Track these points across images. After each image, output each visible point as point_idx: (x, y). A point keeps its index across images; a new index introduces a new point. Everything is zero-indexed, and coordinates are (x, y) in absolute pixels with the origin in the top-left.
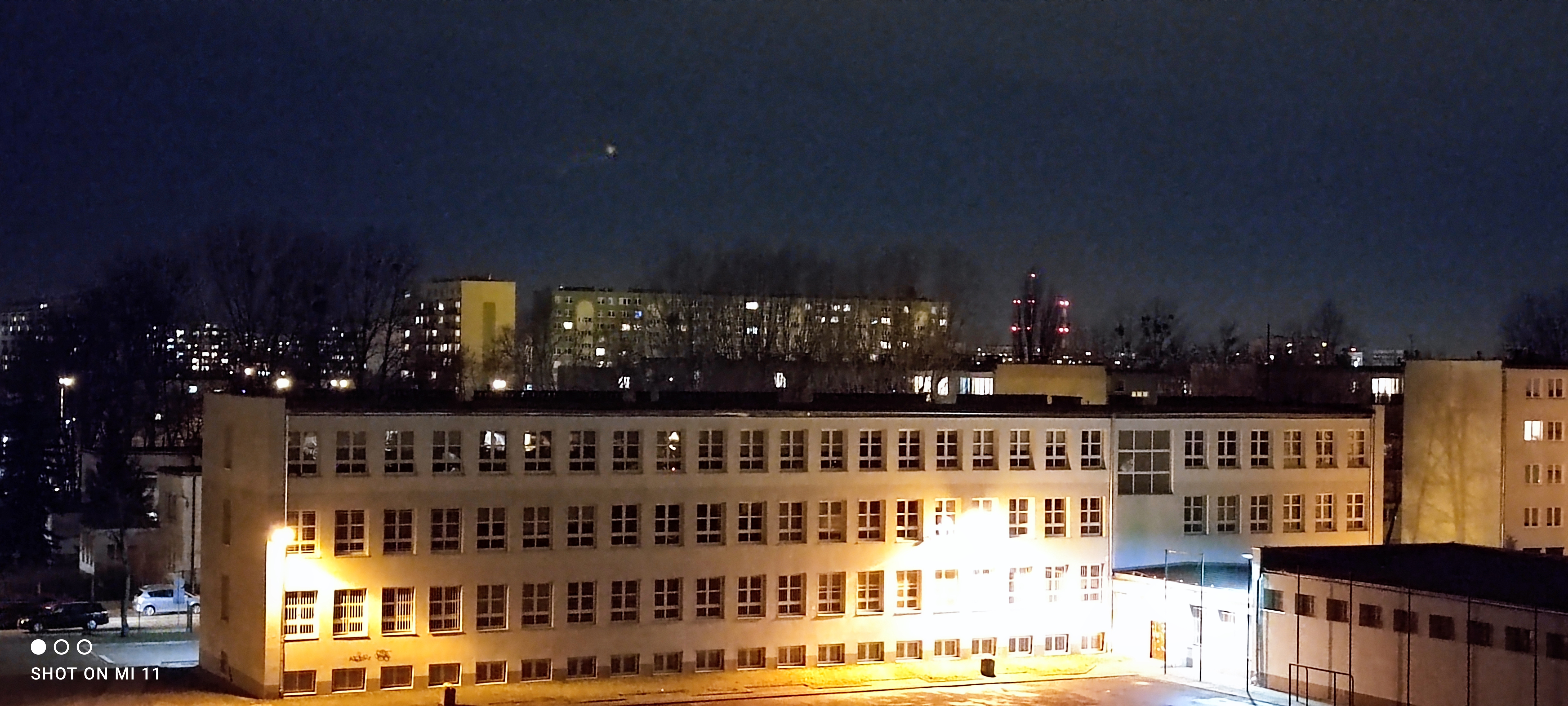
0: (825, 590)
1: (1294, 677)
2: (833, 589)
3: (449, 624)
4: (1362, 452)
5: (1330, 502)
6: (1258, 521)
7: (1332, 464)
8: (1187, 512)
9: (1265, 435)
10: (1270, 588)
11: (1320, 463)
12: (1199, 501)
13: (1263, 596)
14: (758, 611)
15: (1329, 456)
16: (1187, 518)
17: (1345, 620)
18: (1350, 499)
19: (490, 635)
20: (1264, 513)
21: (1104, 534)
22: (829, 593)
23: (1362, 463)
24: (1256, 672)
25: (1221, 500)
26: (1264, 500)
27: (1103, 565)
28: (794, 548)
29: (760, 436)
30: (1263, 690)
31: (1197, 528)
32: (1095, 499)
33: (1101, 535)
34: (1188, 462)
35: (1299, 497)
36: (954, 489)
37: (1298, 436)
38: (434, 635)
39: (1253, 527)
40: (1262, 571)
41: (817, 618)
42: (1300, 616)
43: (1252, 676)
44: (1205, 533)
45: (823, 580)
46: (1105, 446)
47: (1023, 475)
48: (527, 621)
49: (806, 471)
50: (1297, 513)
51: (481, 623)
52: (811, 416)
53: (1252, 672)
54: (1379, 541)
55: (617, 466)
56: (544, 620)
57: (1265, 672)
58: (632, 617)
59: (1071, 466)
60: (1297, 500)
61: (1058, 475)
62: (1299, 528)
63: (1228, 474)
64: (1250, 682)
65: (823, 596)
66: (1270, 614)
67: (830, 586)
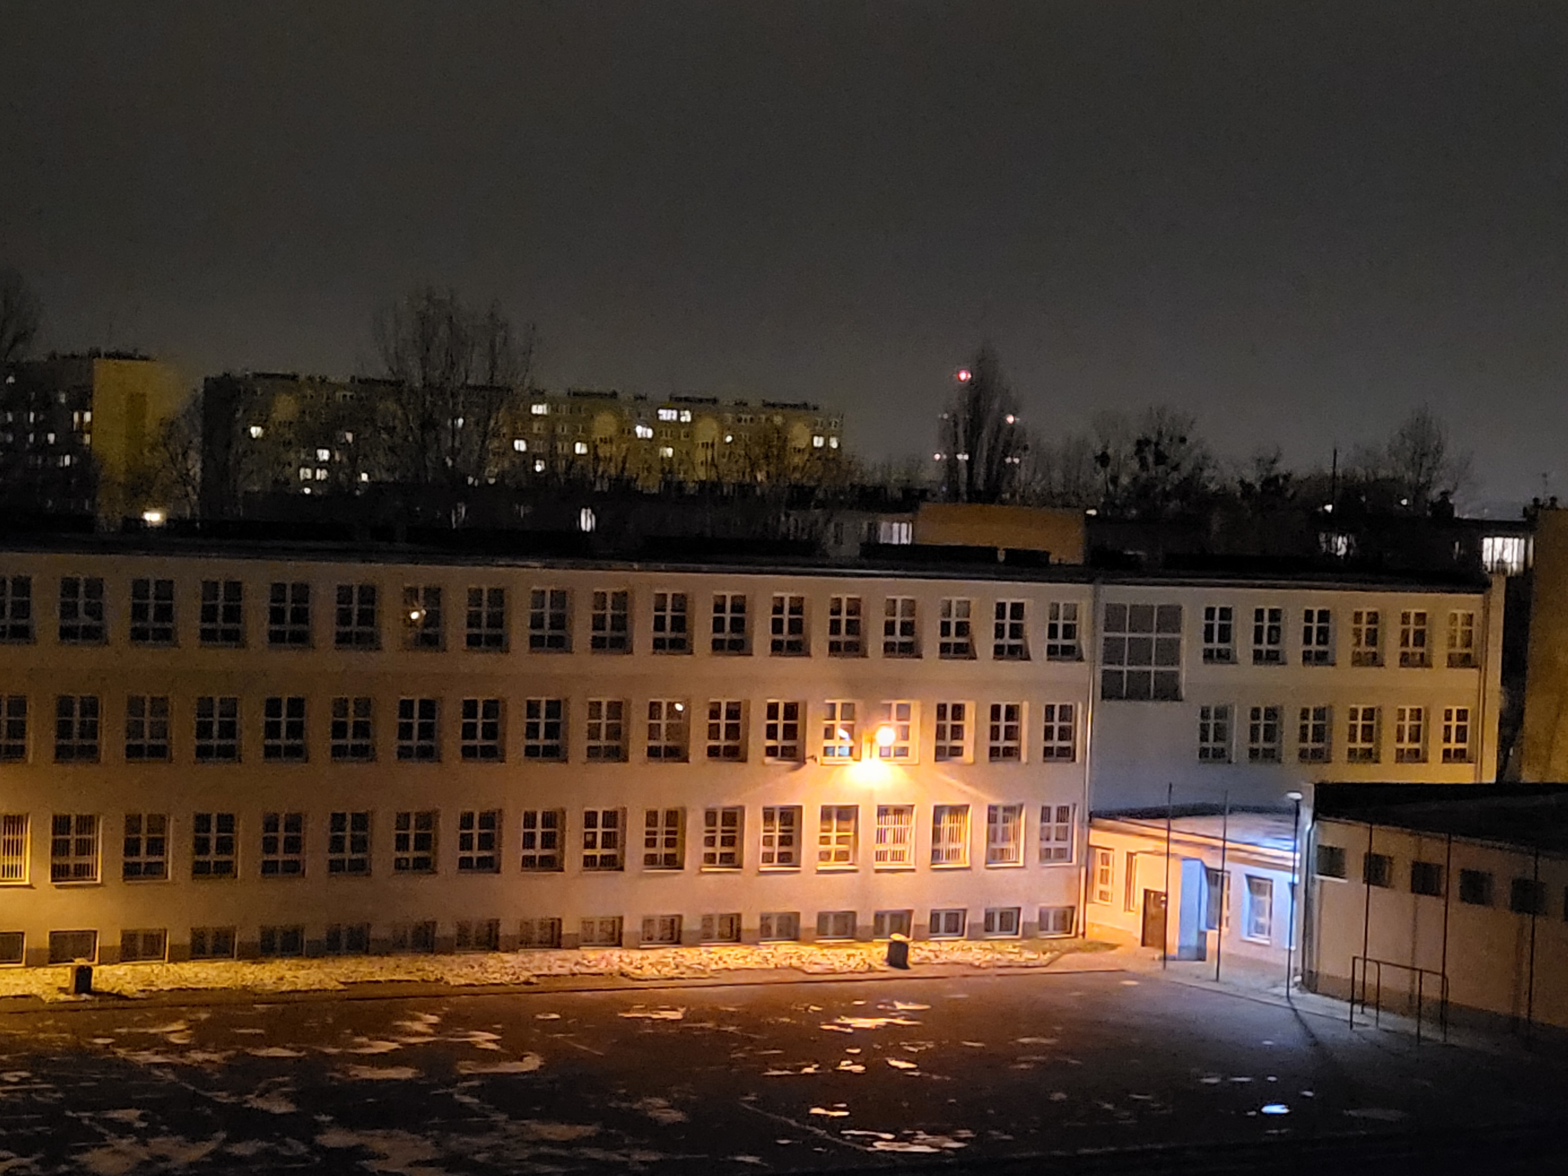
0: (655, 833)
1: (1358, 978)
2: (667, 833)
3: (83, 871)
4: (1468, 644)
5: (1419, 719)
6: (1310, 745)
7: (1424, 662)
8: (1204, 729)
9: (1324, 616)
10: (1328, 844)
11: (1405, 660)
12: (1222, 713)
13: (1315, 855)
14: (551, 864)
15: (1419, 650)
16: (1204, 738)
17: (1437, 894)
18: (1448, 716)
19: (143, 888)
20: (1320, 734)
21: (1078, 759)
22: (661, 838)
23: (1466, 661)
24: (1300, 970)
25: (1255, 713)
26: (1320, 713)
27: (1075, 805)
28: (609, 769)
29: (560, 598)
30: (1310, 996)
31: (1219, 755)
32: (1066, 706)
33: (1074, 760)
34: (1208, 656)
35: (1372, 710)
36: (854, 686)
37: (1374, 618)
38: (58, 887)
39: (1303, 754)
40: (1315, 818)
41: (641, 876)
42: (1371, 887)
43: (1295, 975)
44: (1230, 762)
45: (652, 818)
46: (1084, 625)
47: (958, 667)
48: (200, 870)
49: (630, 652)
50: (1368, 733)
51: (131, 871)
52: (639, 570)
53: (1296, 969)
54: (1490, 778)
55: (343, 639)
56: (225, 869)
57: (1314, 970)
58: (360, 867)
59: (1032, 656)
60: (1369, 714)
61: (1010, 668)
62: (1369, 756)
63: (1268, 673)
64: (1291, 984)
65: (650, 843)
66: (1325, 884)
67: (661, 827)
